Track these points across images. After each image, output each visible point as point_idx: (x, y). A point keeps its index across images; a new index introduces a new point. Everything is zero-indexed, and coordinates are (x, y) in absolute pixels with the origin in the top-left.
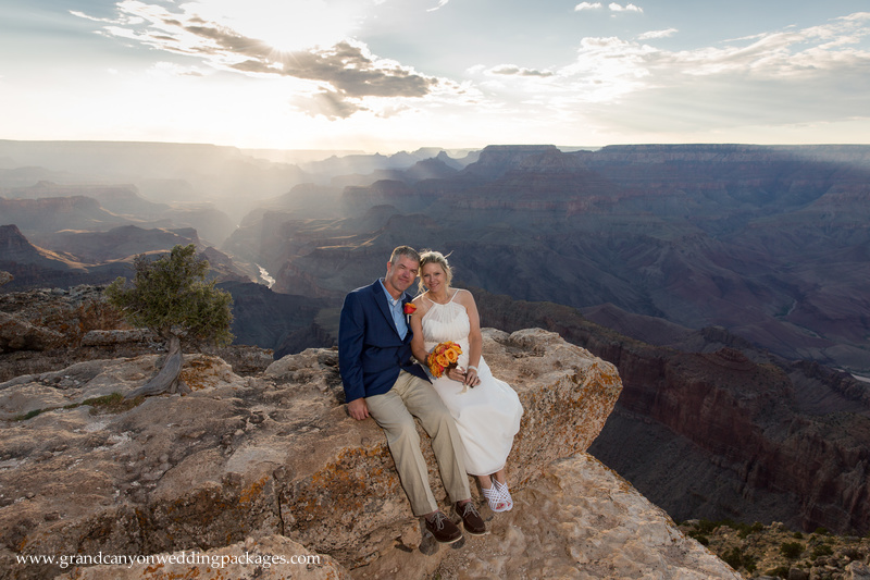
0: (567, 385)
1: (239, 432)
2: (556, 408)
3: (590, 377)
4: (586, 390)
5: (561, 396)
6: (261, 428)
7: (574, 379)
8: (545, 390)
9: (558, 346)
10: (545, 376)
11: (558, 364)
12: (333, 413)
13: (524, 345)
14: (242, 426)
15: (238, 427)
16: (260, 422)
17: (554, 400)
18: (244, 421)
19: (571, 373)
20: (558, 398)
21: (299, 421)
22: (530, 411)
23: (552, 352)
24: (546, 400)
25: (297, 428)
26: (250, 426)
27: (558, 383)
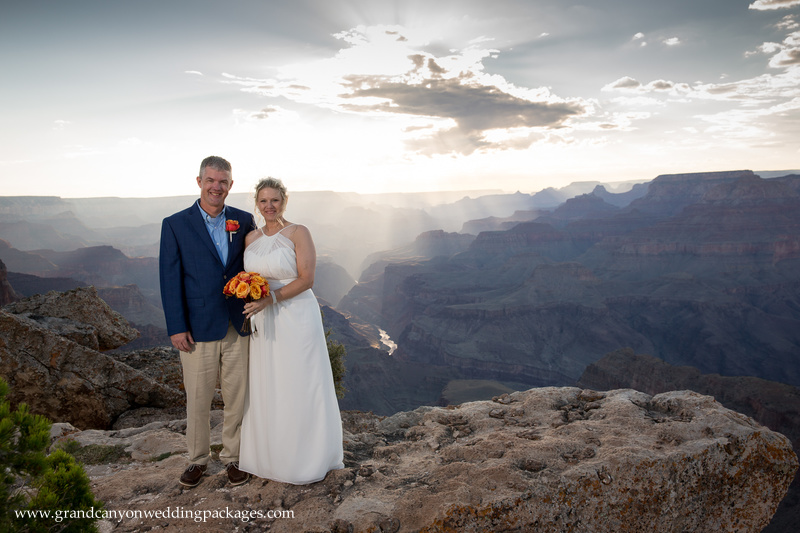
0: (720, 457)
1: (348, 483)
2: (703, 482)
3: (750, 448)
4: (745, 464)
5: (711, 468)
6: (370, 481)
7: (727, 448)
8: (689, 460)
9: (710, 411)
10: (689, 443)
11: (709, 432)
12: (443, 470)
13: (669, 409)
14: (352, 477)
15: (347, 478)
16: (369, 475)
17: (701, 473)
18: (354, 473)
19: (725, 441)
20: (705, 470)
21: (408, 477)
22: (670, 482)
23: (702, 417)
24: (691, 471)
25: (406, 482)
26: (359, 478)
27: (705, 453)
